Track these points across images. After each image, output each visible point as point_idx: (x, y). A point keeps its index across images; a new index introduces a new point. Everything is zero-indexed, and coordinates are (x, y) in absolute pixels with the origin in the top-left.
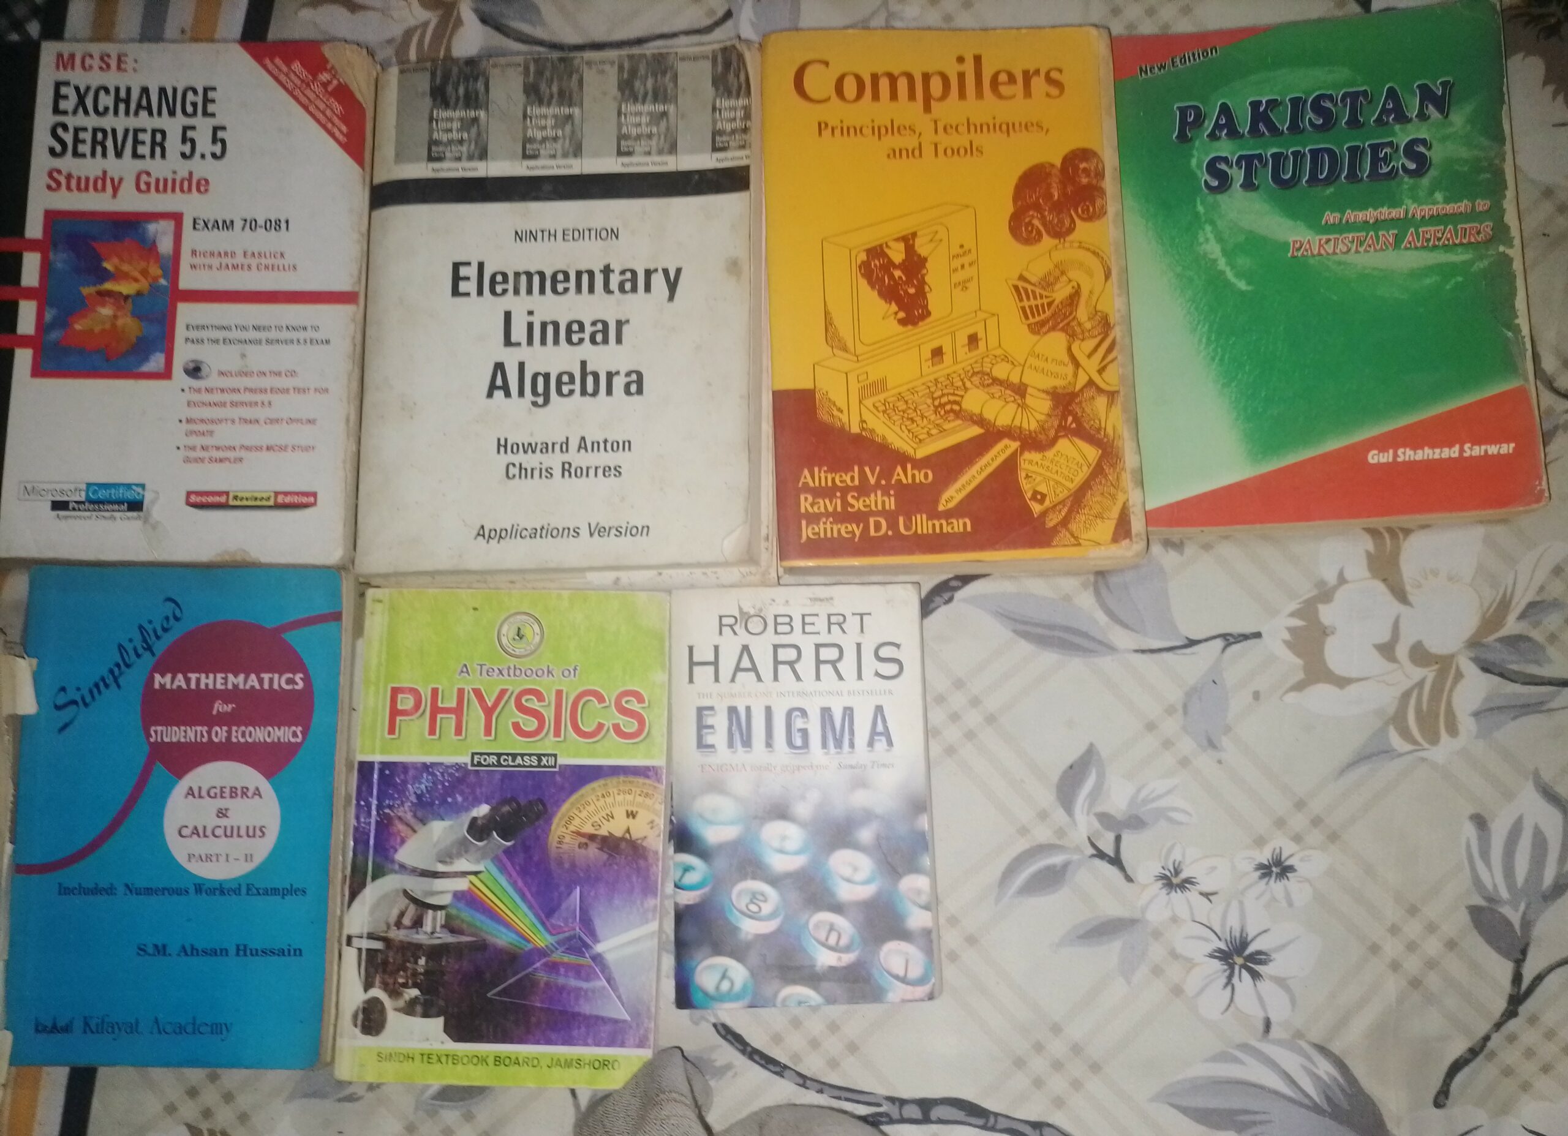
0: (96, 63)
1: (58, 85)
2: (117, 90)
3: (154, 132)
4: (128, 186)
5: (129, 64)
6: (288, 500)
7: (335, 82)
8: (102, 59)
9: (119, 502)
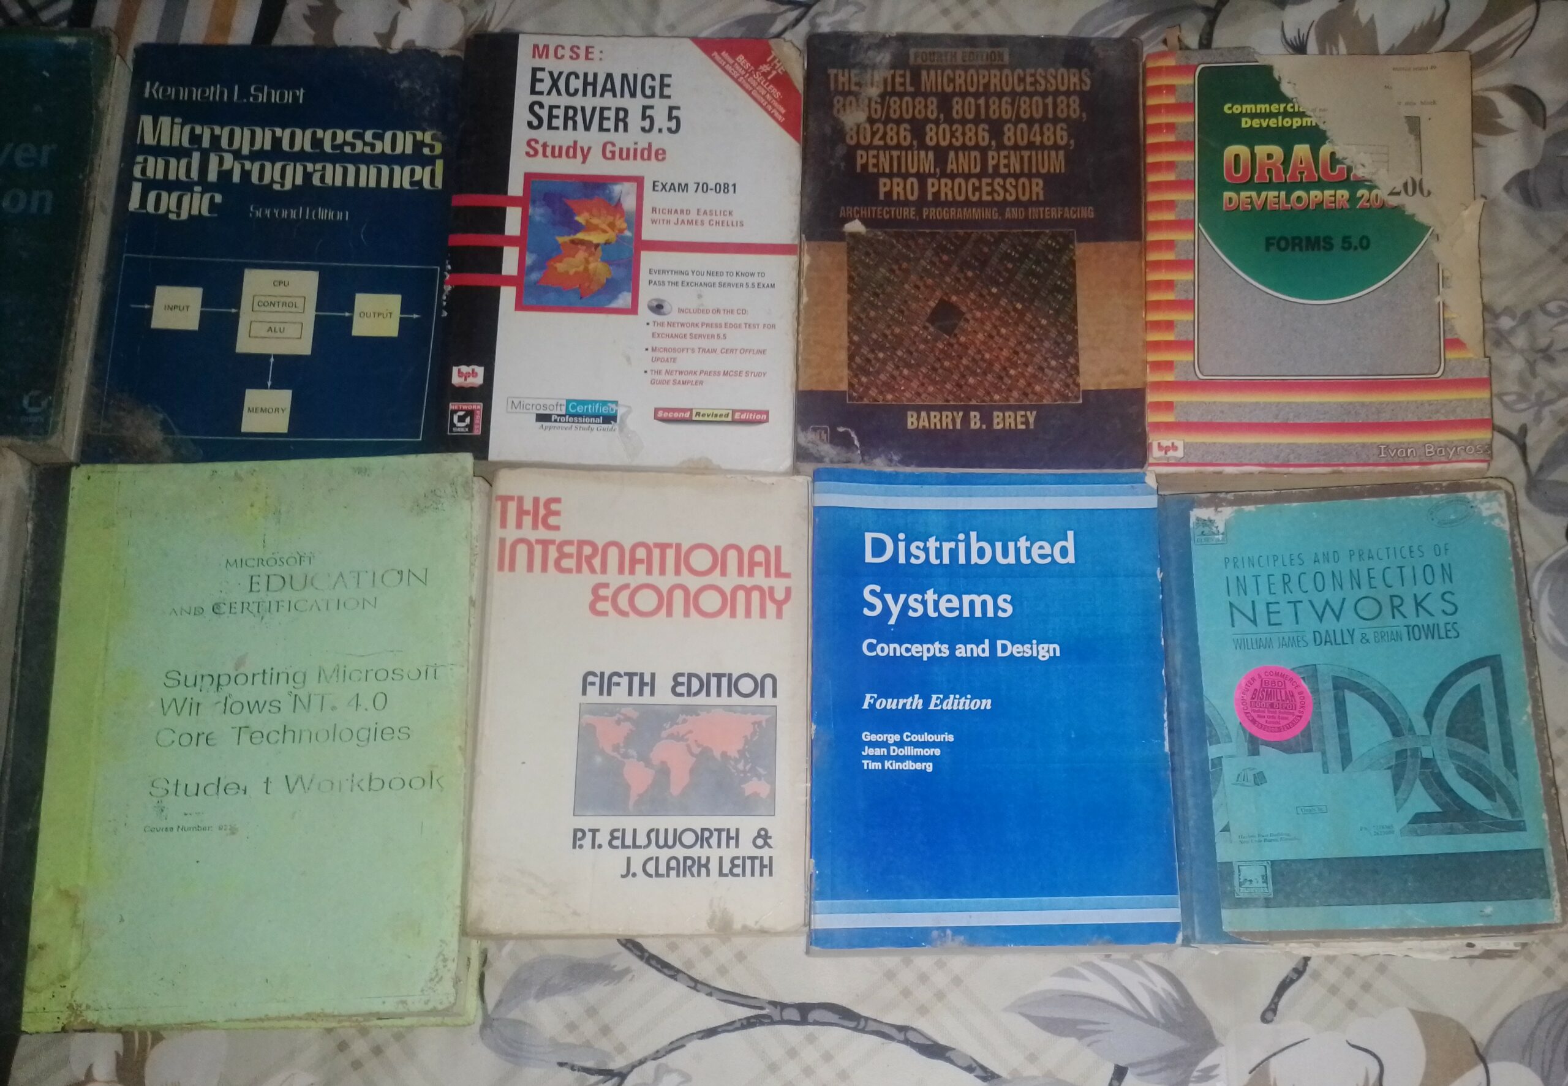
0: (567, 53)
1: (535, 71)
2: (586, 75)
3: (618, 110)
4: (596, 154)
5: (596, 54)
6: (743, 417)
7: (774, 73)
8: (572, 49)
9: (596, 416)
